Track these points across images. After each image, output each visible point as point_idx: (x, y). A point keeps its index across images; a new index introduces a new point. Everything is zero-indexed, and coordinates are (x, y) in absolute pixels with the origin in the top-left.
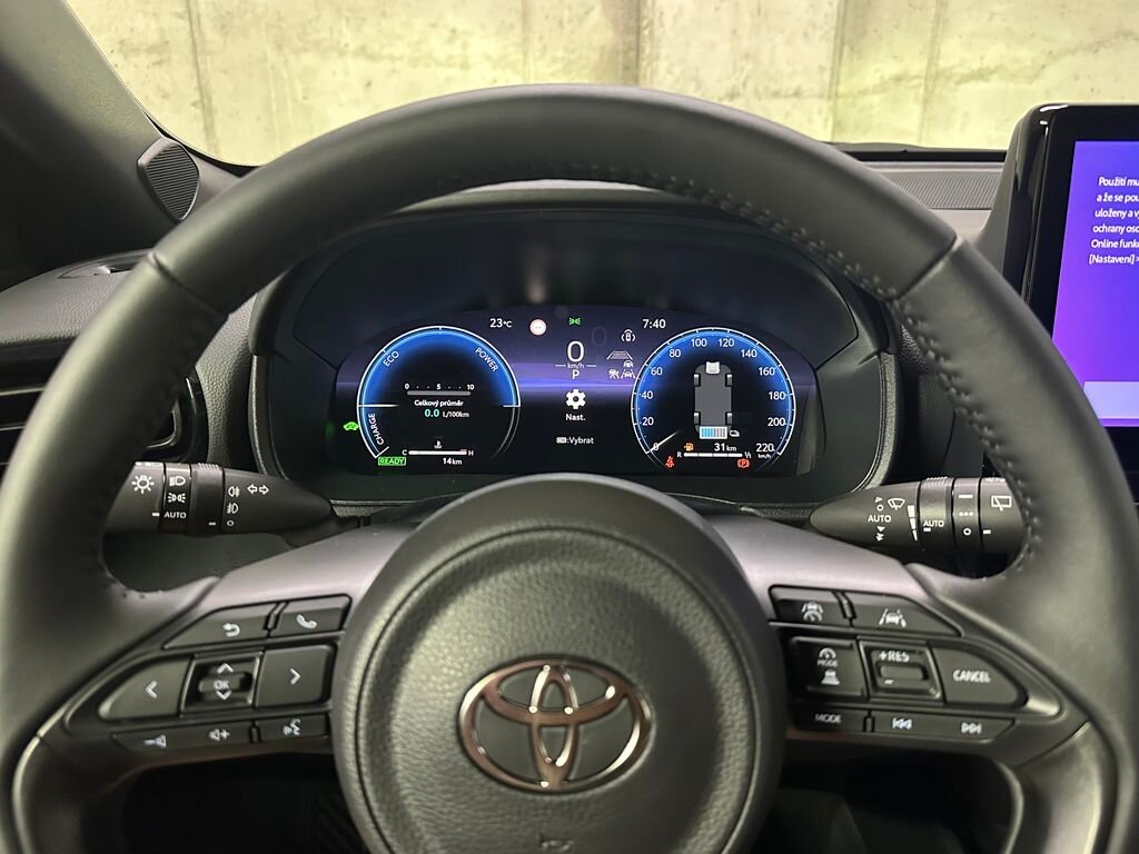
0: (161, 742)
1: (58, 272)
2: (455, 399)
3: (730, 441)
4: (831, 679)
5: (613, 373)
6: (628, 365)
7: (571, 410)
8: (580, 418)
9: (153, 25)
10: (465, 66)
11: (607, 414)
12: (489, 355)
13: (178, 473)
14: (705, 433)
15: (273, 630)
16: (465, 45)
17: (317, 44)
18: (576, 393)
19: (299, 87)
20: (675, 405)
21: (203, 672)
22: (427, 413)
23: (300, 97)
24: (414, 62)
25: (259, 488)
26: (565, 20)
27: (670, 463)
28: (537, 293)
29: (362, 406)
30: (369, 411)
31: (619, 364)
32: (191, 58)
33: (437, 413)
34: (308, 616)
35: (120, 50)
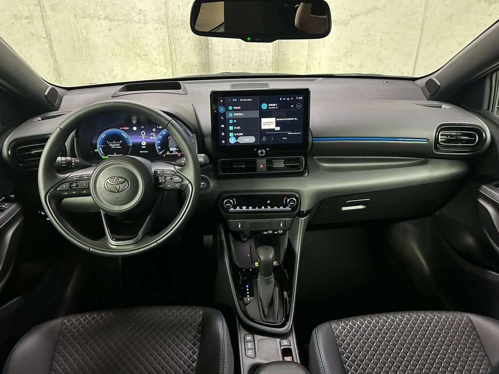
0: (66, 193)
1: (30, 120)
2: (118, 144)
3: (176, 151)
4: (160, 181)
5: (151, 138)
6: (154, 136)
7: (143, 145)
8: (145, 147)
9: (26, 8)
10: (145, 23)
11: (151, 146)
12: (125, 135)
13: (64, 159)
14: (171, 149)
15: (81, 178)
16: (145, 15)
17: (90, 15)
18: (144, 142)
19: (84, 31)
20: (165, 144)
21: (71, 184)
22: (112, 147)
23: (85, 35)
24: (127, 22)
25: (78, 160)
26: (181, 5)
27: (164, 156)
28: (134, 122)
29: (98, 146)
30: (100, 147)
31: (152, 136)
32: (42, 20)
33: (114, 147)
34: (86, 176)
35: (14, 18)
